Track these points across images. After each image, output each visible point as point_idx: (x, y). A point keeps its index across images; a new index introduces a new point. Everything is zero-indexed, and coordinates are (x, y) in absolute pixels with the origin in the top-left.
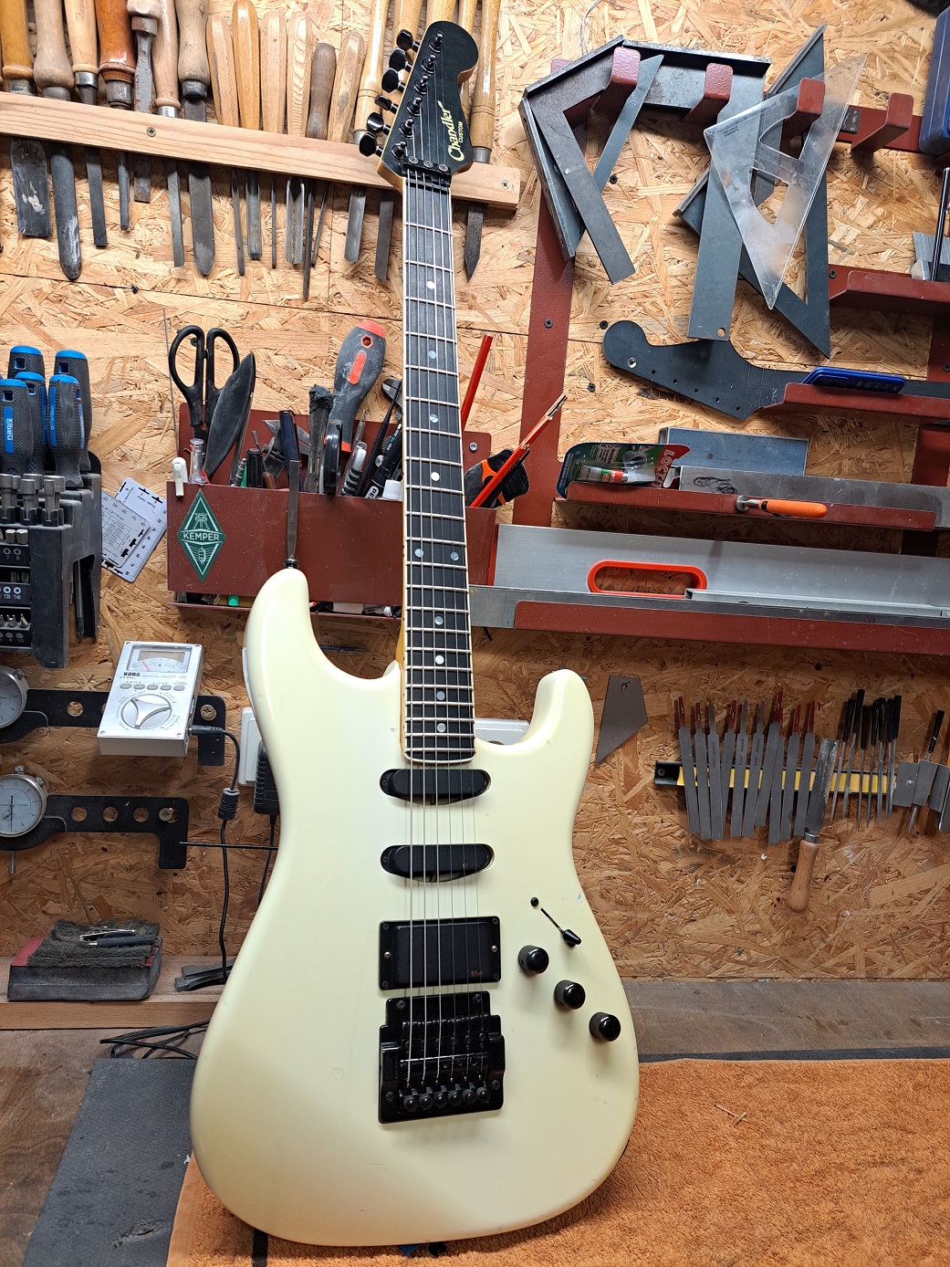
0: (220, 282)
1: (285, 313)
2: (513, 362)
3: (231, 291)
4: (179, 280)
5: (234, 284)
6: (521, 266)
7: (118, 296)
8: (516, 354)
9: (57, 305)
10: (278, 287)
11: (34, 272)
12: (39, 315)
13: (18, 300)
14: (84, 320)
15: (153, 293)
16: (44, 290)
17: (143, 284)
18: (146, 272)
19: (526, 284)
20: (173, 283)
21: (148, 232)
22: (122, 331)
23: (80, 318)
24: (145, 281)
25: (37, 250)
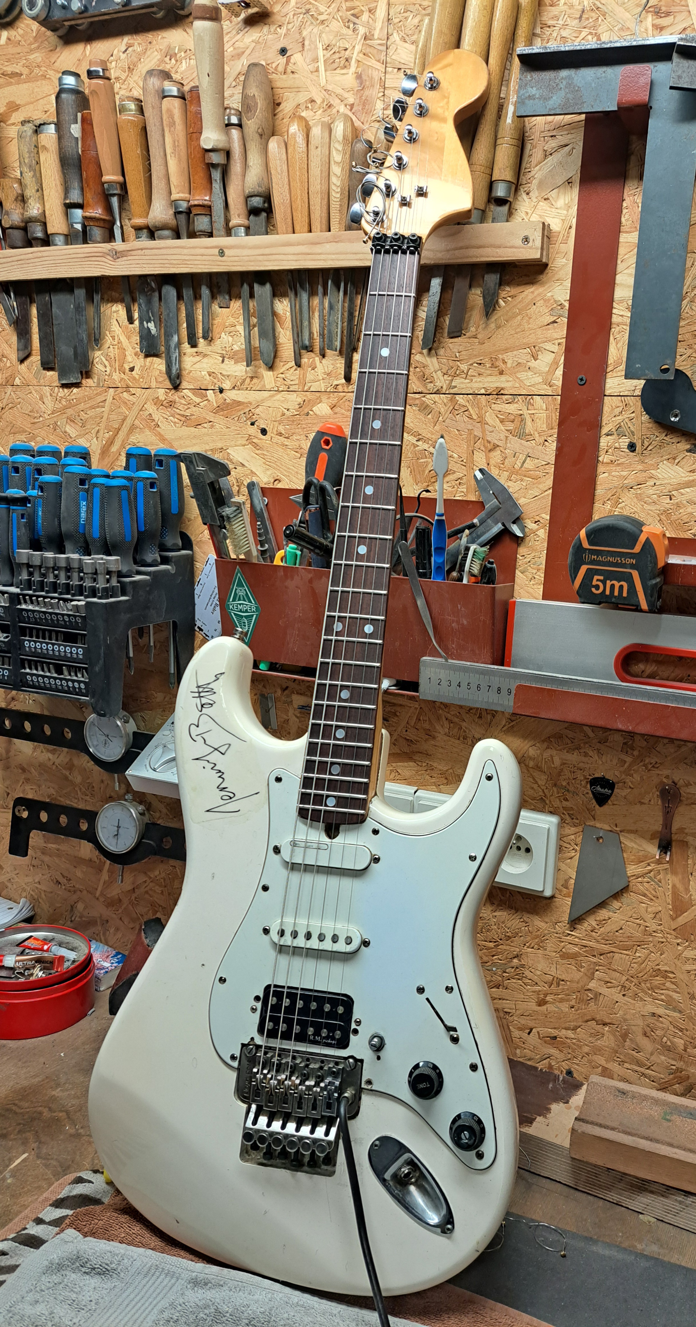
0: (283, 376)
1: (334, 399)
2: (545, 426)
3: (292, 383)
4: (252, 378)
5: (293, 375)
6: (555, 322)
7: (209, 397)
8: (548, 417)
9: (169, 410)
10: (328, 374)
11: (154, 384)
12: (156, 419)
13: (144, 409)
14: (186, 420)
15: (234, 391)
16: (160, 398)
17: (227, 385)
18: (229, 373)
19: (560, 341)
20: (248, 380)
21: (230, 339)
22: (212, 427)
23: (183, 419)
24: (228, 382)
25: (156, 366)
